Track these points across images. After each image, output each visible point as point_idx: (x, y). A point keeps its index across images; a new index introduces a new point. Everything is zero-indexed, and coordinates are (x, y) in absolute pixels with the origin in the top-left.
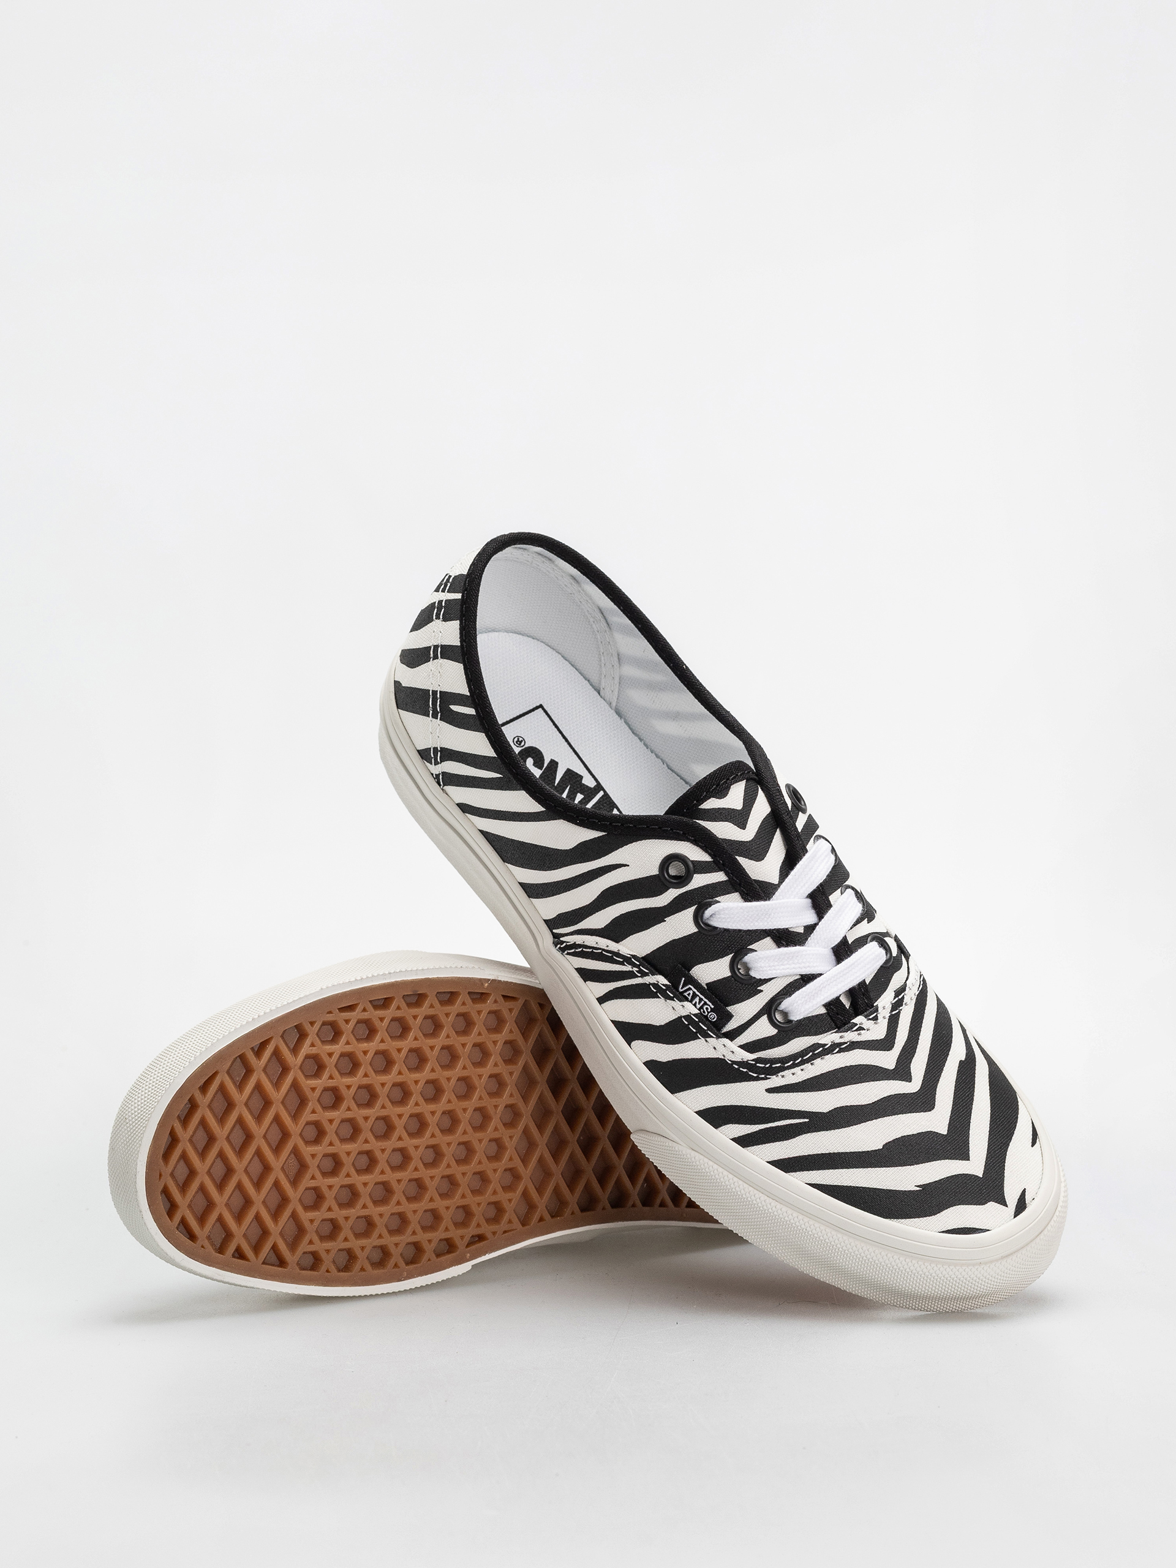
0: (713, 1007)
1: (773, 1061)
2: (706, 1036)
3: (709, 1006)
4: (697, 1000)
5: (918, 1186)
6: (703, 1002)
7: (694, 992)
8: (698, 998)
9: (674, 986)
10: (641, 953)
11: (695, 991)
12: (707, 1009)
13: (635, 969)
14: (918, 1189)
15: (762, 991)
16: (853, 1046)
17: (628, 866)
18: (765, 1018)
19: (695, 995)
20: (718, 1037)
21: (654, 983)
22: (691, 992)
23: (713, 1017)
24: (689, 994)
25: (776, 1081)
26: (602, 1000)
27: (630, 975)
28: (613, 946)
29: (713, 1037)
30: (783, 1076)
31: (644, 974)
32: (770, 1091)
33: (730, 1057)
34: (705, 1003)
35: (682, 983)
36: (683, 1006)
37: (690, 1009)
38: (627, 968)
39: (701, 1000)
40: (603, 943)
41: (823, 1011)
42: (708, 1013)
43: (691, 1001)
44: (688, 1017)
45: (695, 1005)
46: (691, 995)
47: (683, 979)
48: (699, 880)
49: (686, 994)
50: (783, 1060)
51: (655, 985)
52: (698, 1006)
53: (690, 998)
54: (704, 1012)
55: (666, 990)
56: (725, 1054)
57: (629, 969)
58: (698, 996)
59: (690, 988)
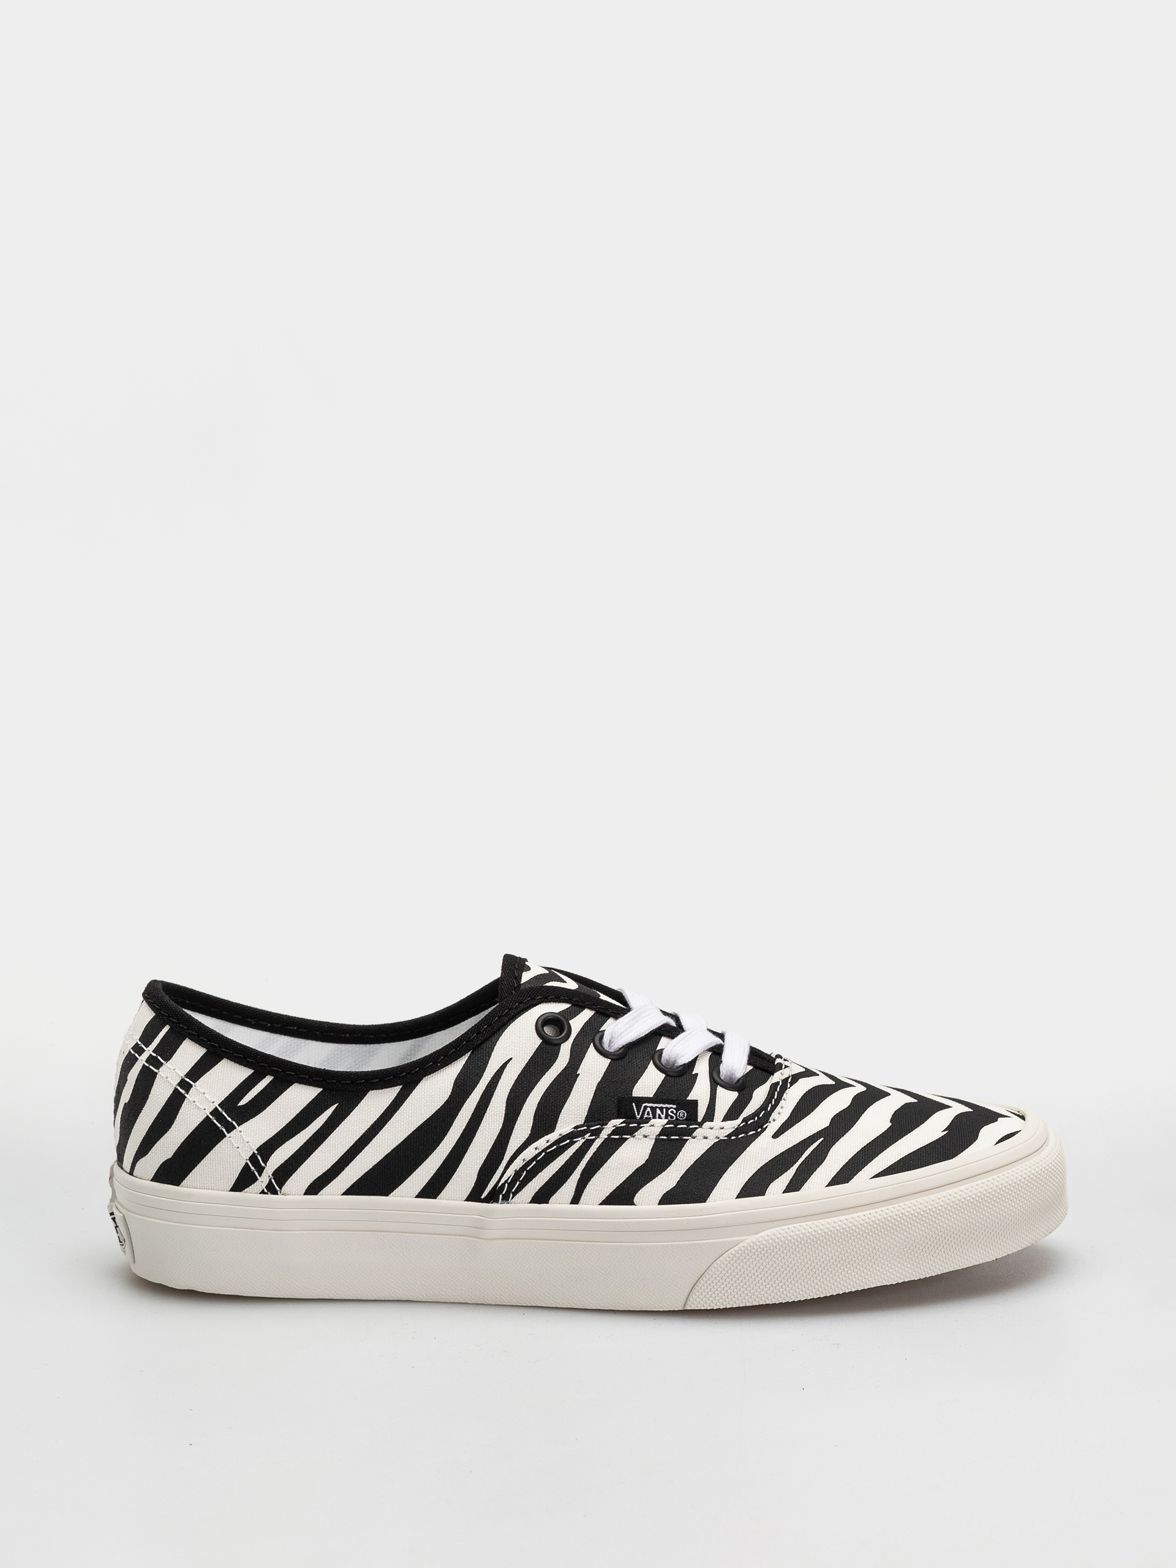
0: (675, 1106)
1: (755, 1114)
2: (690, 1133)
3: (672, 1108)
4: (658, 1112)
5: (944, 1131)
6: (664, 1110)
7: (651, 1107)
8: (658, 1109)
9: (629, 1116)
10: (581, 1121)
11: (651, 1105)
12: (672, 1112)
13: (587, 1136)
14: (946, 1132)
15: (697, 1074)
17: (511, 1058)
18: (719, 1089)
19: (653, 1110)
20: (701, 1125)
21: (613, 1130)
22: (649, 1109)
23: (682, 1113)
24: (648, 1114)
25: (773, 1127)
26: (576, 1200)
27: (588, 1144)
28: (553, 1137)
29: (697, 1128)
30: (774, 1120)
31: (597, 1133)
32: (776, 1136)
33: (722, 1135)
34: (667, 1109)
35: (635, 1108)
36: (652, 1125)
37: (658, 1125)
38: (580, 1142)
39: (661, 1109)
40: (542, 1143)
41: (750, 1068)
42: (676, 1114)
43: (654, 1117)
44: (664, 1132)
45: (660, 1117)
46: (650, 1112)
47: (634, 1104)
48: (577, 1024)
49: (646, 1116)
50: (764, 1107)
51: (614, 1133)
52: (663, 1116)
53: (651, 1116)
54: (672, 1117)
55: (628, 1126)
56: (717, 1135)
57: (584, 1140)
58: (657, 1107)
59: (646, 1107)
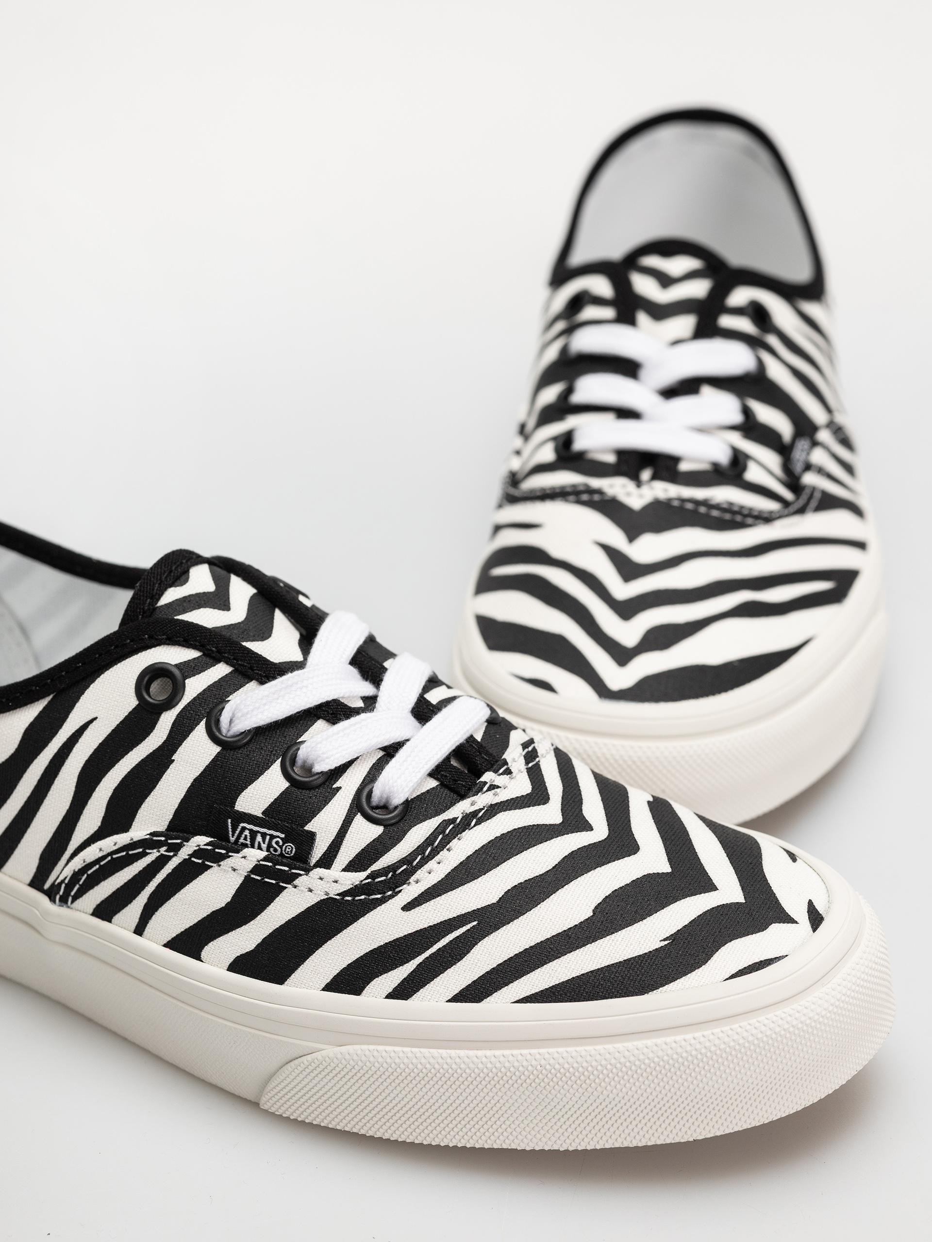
0: (283, 836)
1: (393, 868)
2: (290, 879)
3: (278, 837)
4: (259, 838)
5: (665, 940)
6: (268, 837)
7: (251, 831)
8: (259, 835)
9: (220, 836)
10: (162, 827)
11: (251, 827)
12: (277, 843)
13: (163, 850)
14: (666, 942)
15: (340, 788)
16: (493, 810)
17: (95, 719)
18: (359, 819)
19: (253, 834)
20: (307, 871)
21: (195, 851)
22: (247, 833)
23: (290, 849)
24: (245, 839)
25: (410, 891)
26: (139, 930)
27: (162, 861)
28: (122, 839)
29: (301, 875)
30: (417, 882)
31: (176, 848)
32: (408, 907)
33: (334, 891)
34: (272, 837)
35: (230, 827)
36: (244, 857)
37: (254, 856)
38: (153, 855)
39: (264, 835)
40: (109, 844)
41: (433, 783)
42: (281, 847)
43: (253, 846)
44: (257, 869)
45: (260, 848)
46: (249, 837)
47: (229, 821)
48: (195, 686)
49: (242, 840)
50: (407, 860)
51: (196, 854)
52: (264, 846)
53: (248, 842)
54: (276, 850)
55: (214, 850)
56: (327, 890)
57: (158, 854)
58: (258, 832)
59: (244, 829)
